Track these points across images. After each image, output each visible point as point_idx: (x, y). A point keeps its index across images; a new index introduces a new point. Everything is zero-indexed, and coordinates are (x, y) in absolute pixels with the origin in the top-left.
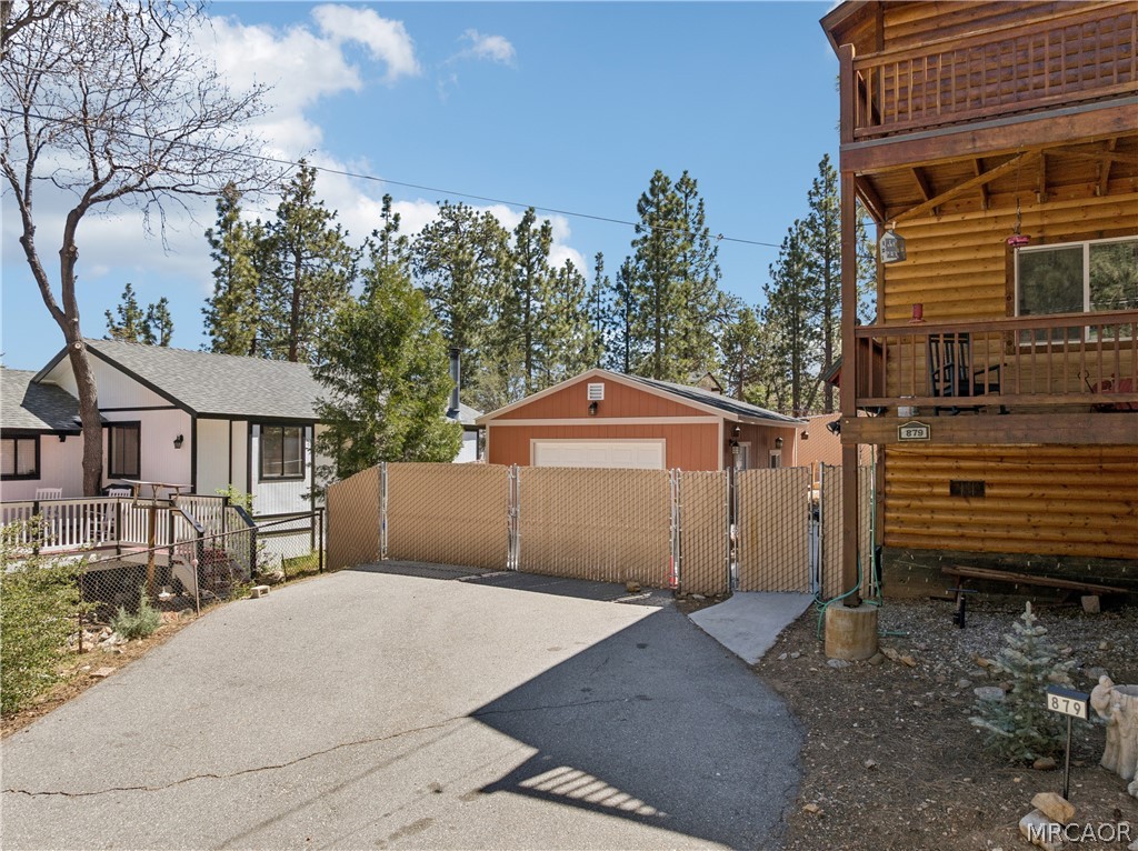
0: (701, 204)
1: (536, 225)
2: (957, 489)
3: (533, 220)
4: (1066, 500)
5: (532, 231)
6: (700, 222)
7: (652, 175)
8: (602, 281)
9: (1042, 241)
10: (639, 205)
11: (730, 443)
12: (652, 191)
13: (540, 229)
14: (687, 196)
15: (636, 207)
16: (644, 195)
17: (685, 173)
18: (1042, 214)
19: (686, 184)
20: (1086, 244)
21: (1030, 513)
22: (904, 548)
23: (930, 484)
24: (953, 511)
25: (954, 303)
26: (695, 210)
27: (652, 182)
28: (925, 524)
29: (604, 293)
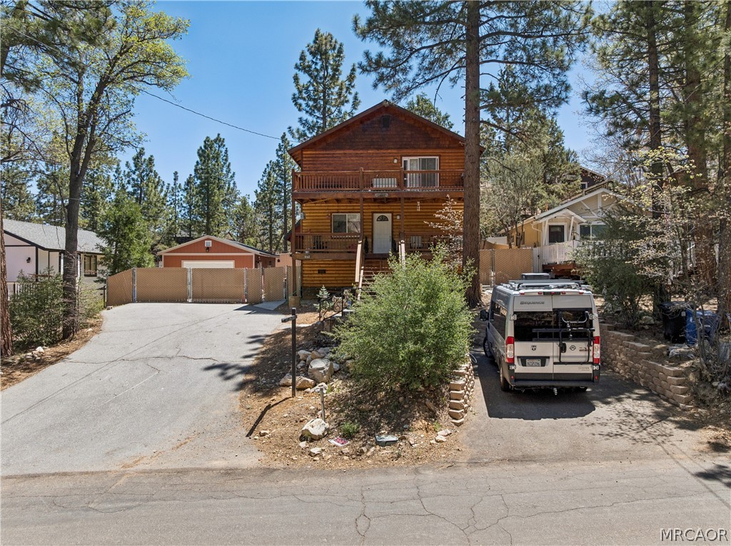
0: (226, 151)
1: (146, 157)
2: (320, 272)
3: (143, 154)
4: (343, 274)
5: (143, 160)
6: (226, 160)
7: (205, 139)
8: (178, 185)
9: (338, 212)
10: (198, 153)
11: (257, 262)
12: (205, 147)
13: (147, 159)
14: (219, 146)
15: (197, 155)
16: (201, 148)
17: (219, 135)
18: (338, 206)
19: (219, 140)
20: (347, 214)
21: (335, 277)
22: (307, 287)
23: (314, 271)
24: (319, 277)
25: (319, 226)
26: (223, 153)
27: (205, 142)
28: (312, 281)
29: (178, 192)
